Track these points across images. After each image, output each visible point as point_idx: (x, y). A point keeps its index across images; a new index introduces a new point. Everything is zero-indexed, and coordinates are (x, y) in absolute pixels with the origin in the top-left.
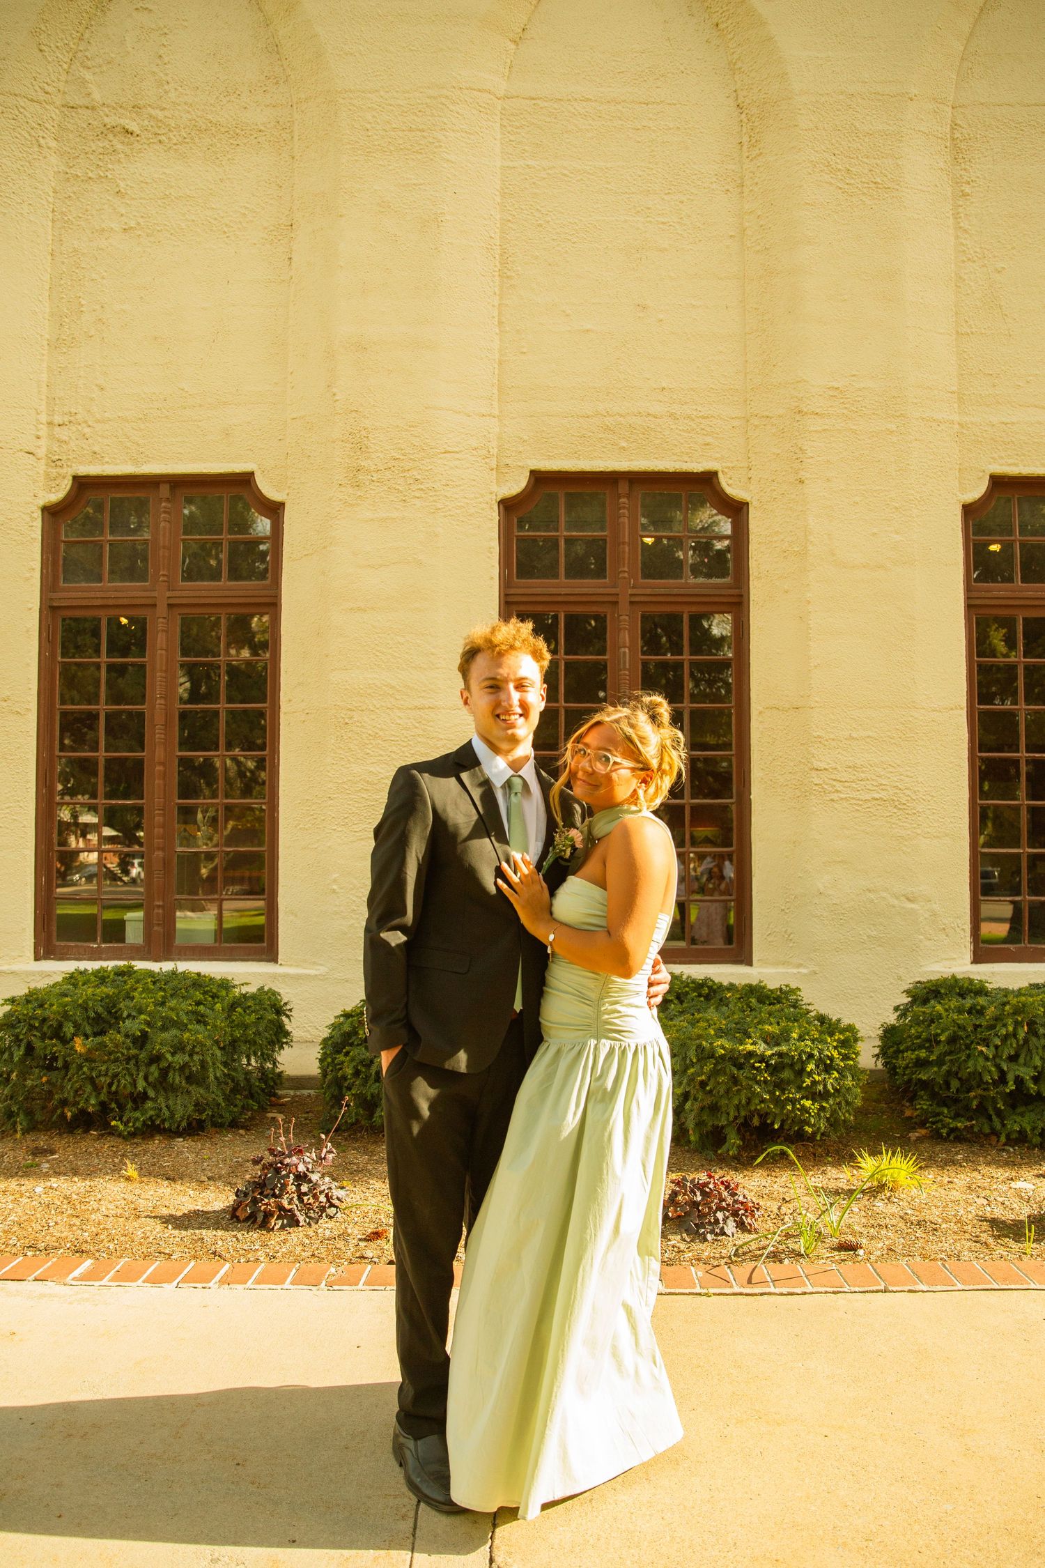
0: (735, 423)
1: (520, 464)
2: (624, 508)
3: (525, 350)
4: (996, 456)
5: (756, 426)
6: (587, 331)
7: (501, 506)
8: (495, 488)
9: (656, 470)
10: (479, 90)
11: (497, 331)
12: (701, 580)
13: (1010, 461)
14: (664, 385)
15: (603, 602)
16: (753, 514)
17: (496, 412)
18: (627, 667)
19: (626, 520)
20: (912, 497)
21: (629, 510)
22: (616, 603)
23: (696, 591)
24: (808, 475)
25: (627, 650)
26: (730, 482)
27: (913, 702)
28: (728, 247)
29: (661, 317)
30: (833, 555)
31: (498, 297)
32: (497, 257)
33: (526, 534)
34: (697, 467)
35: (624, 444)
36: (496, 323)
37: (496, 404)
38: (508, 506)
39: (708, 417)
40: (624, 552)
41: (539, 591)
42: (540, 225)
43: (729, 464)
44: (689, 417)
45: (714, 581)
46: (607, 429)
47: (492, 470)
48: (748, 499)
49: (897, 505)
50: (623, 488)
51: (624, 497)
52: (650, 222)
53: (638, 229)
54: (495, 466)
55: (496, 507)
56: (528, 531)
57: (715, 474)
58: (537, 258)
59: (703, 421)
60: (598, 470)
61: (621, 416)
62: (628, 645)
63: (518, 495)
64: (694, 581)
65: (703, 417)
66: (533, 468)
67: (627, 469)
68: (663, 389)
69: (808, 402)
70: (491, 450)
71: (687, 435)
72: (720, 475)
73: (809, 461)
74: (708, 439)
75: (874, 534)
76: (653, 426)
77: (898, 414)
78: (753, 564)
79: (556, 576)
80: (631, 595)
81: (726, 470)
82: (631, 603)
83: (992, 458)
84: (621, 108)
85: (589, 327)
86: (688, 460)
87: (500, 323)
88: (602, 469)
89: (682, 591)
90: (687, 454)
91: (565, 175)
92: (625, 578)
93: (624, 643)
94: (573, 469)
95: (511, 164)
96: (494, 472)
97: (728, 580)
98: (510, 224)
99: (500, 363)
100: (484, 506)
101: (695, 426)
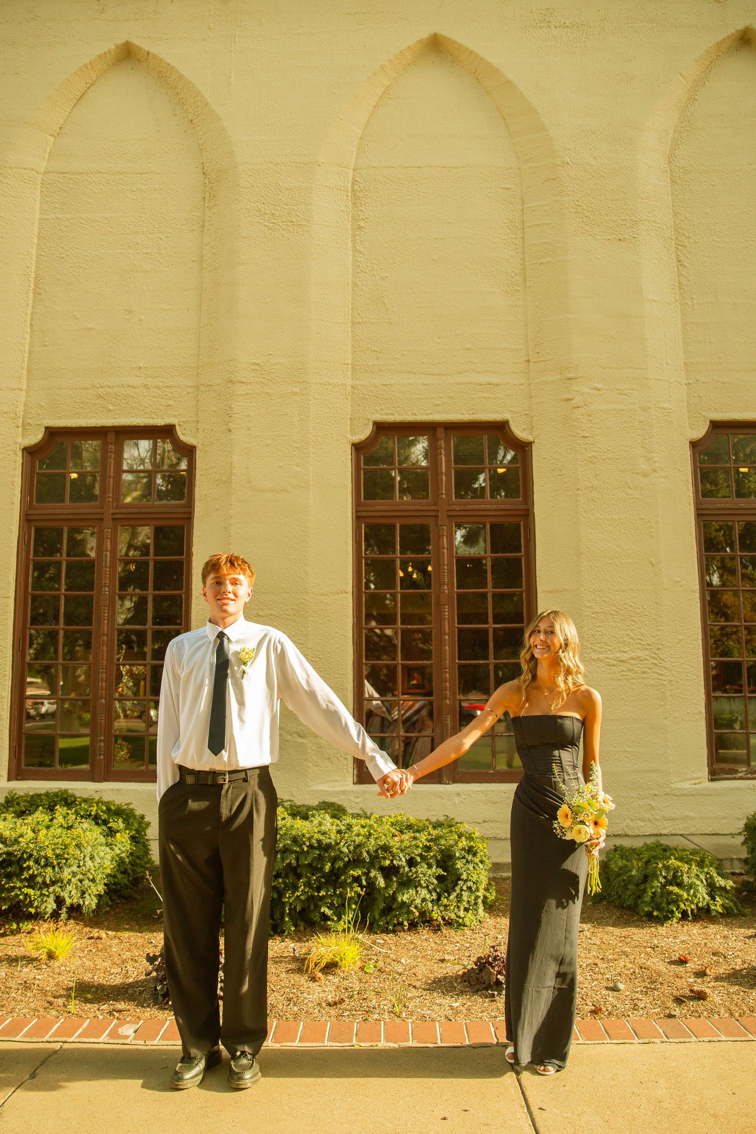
0: (190, 390)
1: (38, 423)
2: (111, 452)
3: (46, 344)
4: (378, 408)
5: (204, 392)
6: (90, 329)
7: (25, 452)
8: (20, 440)
9: (131, 425)
10: (25, 169)
11: (29, 330)
12: (164, 502)
13: (387, 412)
14: (141, 365)
15: (95, 519)
16: (199, 454)
17: (24, 387)
18: (108, 565)
19: (112, 461)
20: (309, 440)
21: (115, 453)
22: (102, 519)
23: (161, 510)
24: (234, 426)
25: (108, 553)
26: (184, 432)
27: (305, 589)
28: (191, 268)
29: (142, 318)
30: (250, 482)
31: (30, 308)
32: (32, 280)
33: (44, 471)
34: (160, 422)
35: (111, 407)
36: (29, 325)
37: (24, 381)
38: (30, 452)
39: (170, 387)
40: (109, 484)
41: (49, 511)
42: (63, 258)
43: (184, 420)
44: (158, 387)
45: (173, 502)
46: (100, 397)
47: (18, 427)
48: (195, 444)
49: (298, 445)
50: (111, 437)
51: (111, 444)
52: (138, 253)
53: (129, 258)
54: (20, 425)
55: (20, 453)
56: (45, 469)
57: (173, 426)
58: (59, 280)
59: (166, 389)
60: (91, 425)
61: (110, 387)
62: (109, 549)
63: (36, 445)
64: (158, 503)
65: (167, 387)
66: (46, 425)
67: (111, 425)
68: (140, 367)
69: (237, 374)
70: (18, 413)
71: (155, 399)
72: (177, 428)
73: (235, 416)
74: (170, 402)
75: (280, 467)
76: (131, 394)
77: (301, 380)
78: (197, 490)
79: (63, 501)
80: (113, 514)
81: (181, 424)
82: (113, 519)
83: (376, 410)
84: (123, 177)
85: (91, 326)
86: (155, 417)
87: (31, 325)
88: (93, 425)
89: (149, 510)
90: (155, 413)
91: (81, 223)
92: (109, 502)
93: (107, 548)
94: (74, 425)
95: (46, 217)
96: (20, 429)
97: (183, 502)
98: (43, 258)
99: (30, 353)
100: (10, 452)
101: (161, 393)
